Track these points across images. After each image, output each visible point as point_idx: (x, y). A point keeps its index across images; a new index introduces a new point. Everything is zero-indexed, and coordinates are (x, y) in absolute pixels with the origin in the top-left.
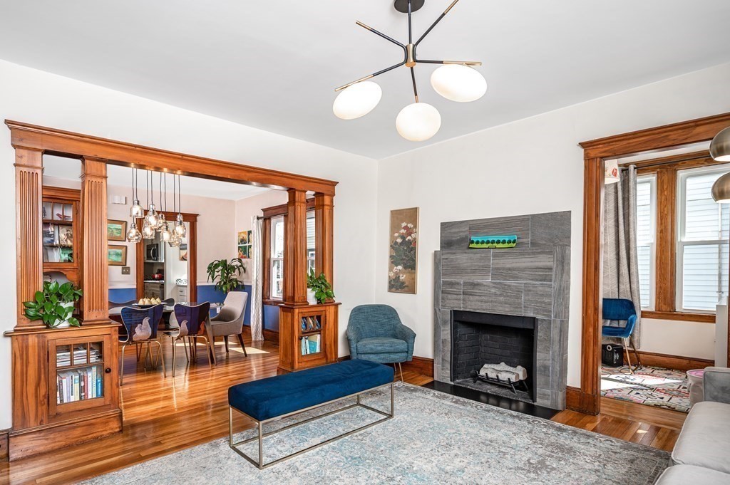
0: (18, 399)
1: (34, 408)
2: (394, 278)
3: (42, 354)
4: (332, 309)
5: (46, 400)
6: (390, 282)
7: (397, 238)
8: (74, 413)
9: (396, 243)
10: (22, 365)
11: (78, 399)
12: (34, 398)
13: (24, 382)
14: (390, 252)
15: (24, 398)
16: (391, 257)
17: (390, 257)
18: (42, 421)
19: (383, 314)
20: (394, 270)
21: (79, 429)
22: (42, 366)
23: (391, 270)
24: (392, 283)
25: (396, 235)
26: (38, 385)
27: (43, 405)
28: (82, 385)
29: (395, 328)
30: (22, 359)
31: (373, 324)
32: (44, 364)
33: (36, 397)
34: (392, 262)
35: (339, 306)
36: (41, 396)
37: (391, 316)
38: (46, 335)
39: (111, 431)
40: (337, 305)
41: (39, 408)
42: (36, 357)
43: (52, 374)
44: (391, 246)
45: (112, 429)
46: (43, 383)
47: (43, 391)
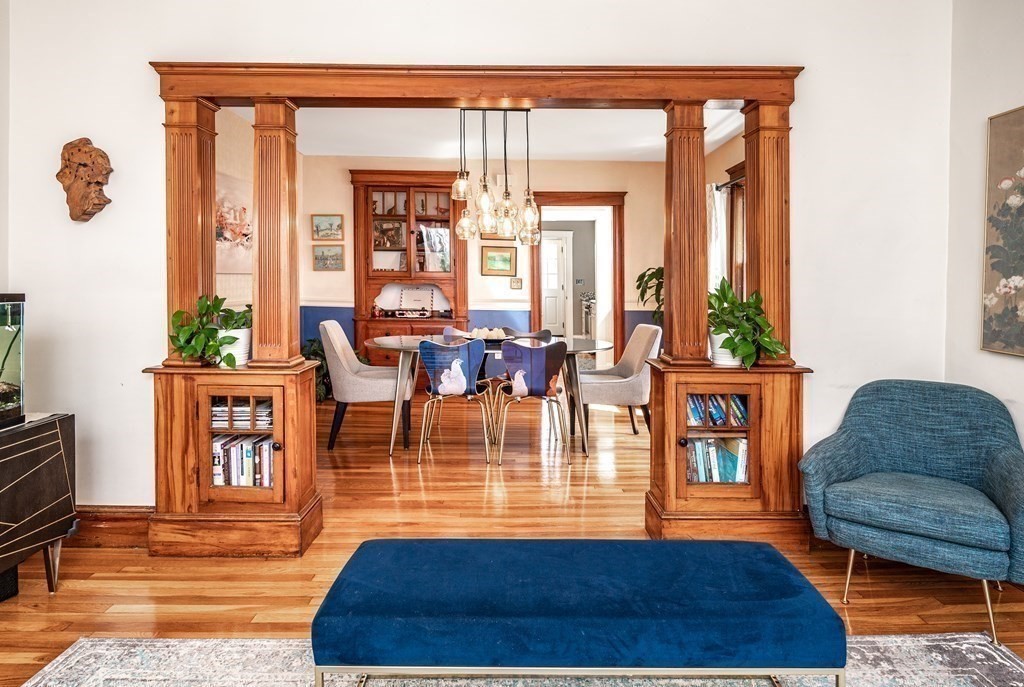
0: (162, 466)
1: (181, 485)
2: (999, 311)
3: (190, 406)
4: (783, 383)
5: (195, 476)
6: (986, 324)
7: (1008, 193)
8: (233, 505)
9: (1006, 209)
10: (166, 419)
11: (251, 484)
12: (180, 467)
13: (169, 443)
14: (989, 235)
15: (169, 467)
16: (991, 250)
17: (988, 250)
18: (190, 506)
19: (956, 414)
20: (1001, 289)
21: (236, 532)
22: (190, 424)
23: (989, 287)
24: (994, 325)
25: (1006, 184)
26: (185, 451)
27: (191, 483)
28: (257, 461)
29: (990, 459)
30: (166, 409)
31: (917, 436)
32: (193, 420)
33: (183, 468)
34: (994, 266)
35: (807, 379)
36: (189, 470)
37: (982, 423)
38: (195, 377)
39: (282, 549)
40: (798, 375)
41: (187, 487)
42: (183, 409)
43: (204, 437)
44: (990, 219)
45: (284, 546)
46: (191, 449)
47: (191, 462)
